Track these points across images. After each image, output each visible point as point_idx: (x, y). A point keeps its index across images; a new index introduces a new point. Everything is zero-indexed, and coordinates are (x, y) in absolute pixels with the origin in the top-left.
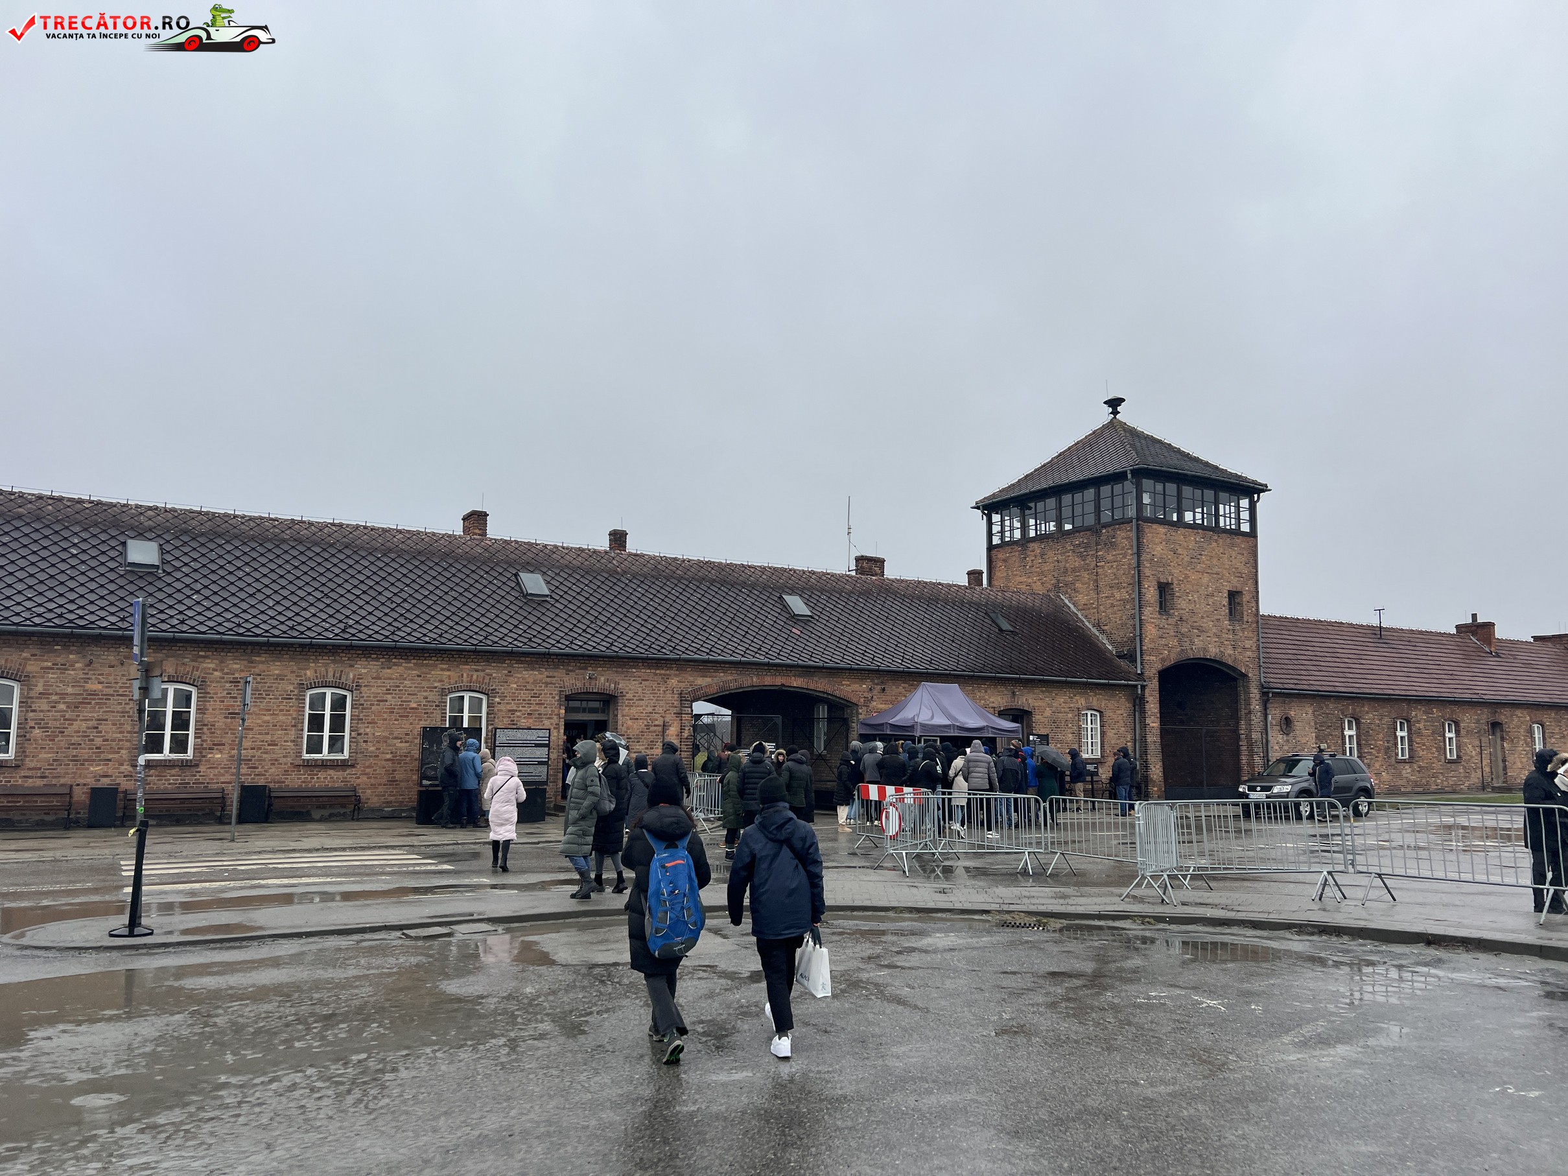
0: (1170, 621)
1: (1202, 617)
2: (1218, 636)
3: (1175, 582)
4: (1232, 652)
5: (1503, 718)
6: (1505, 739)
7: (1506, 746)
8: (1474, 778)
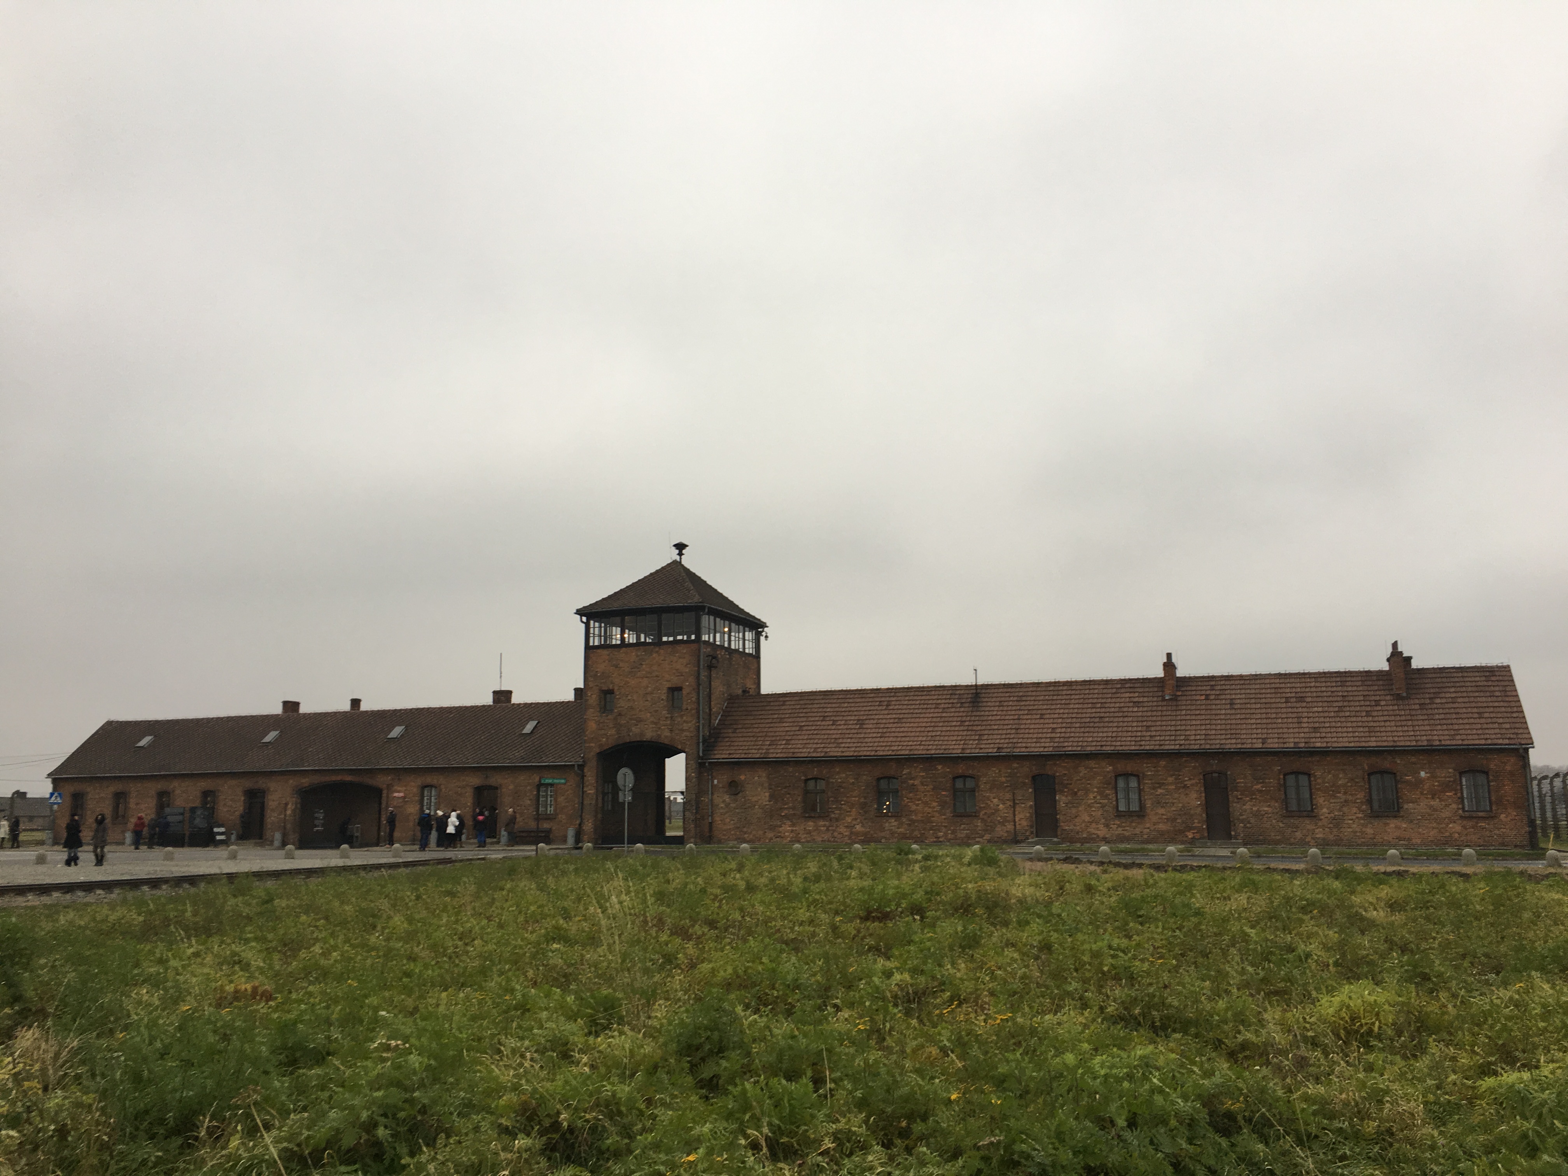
0: (610, 717)
1: (640, 711)
2: (655, 723)
3: (616, 688)
4: (669, 734)
5: (1059, 770)
6: (1062, 792)
7: (1062, 800)
8: (1001, 831)
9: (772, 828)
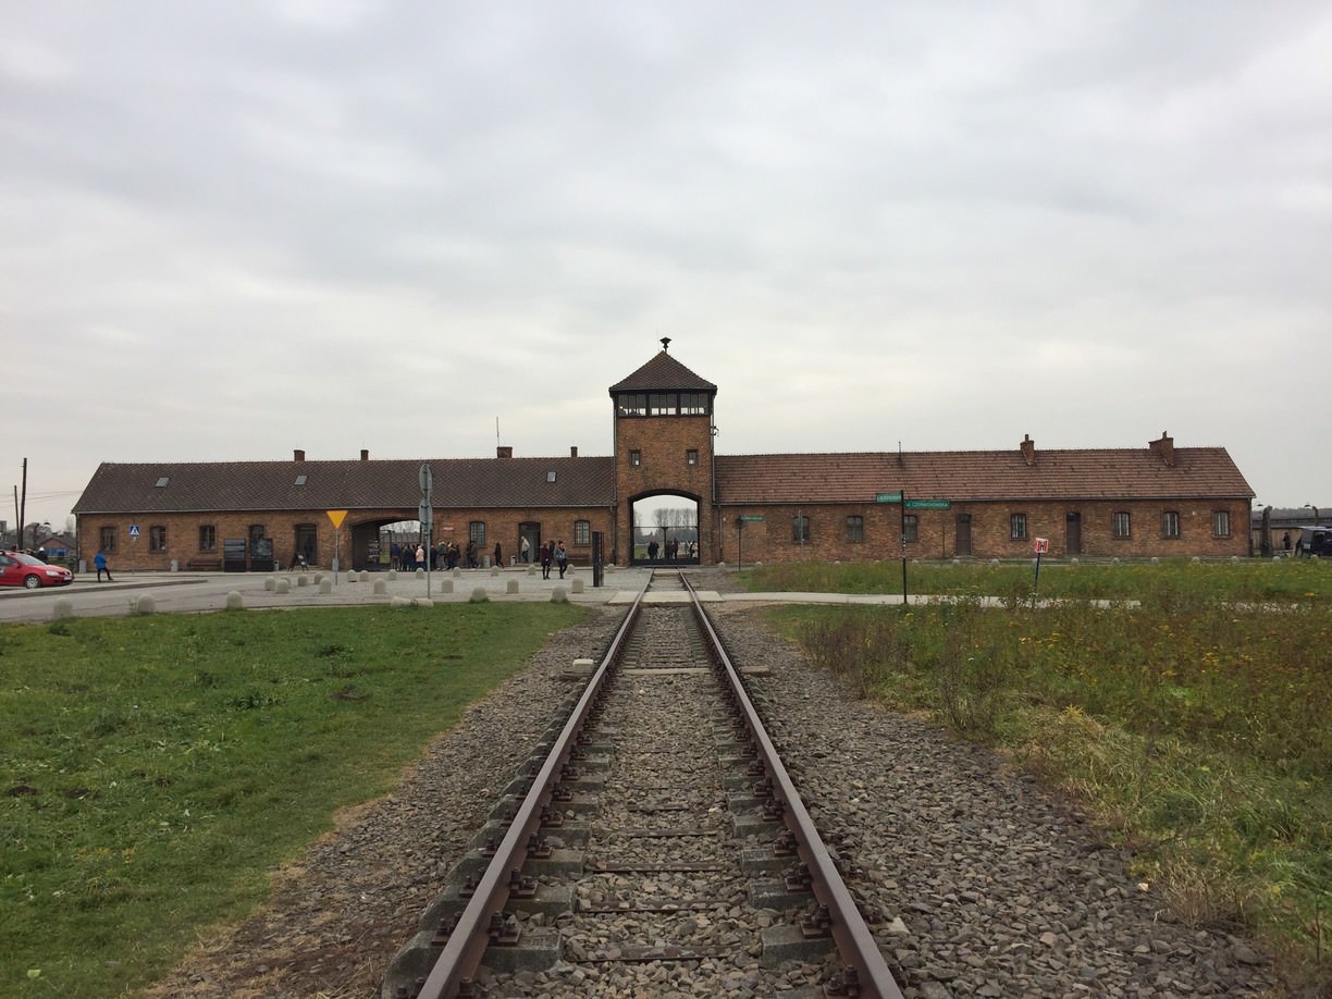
0: (638, 471)
1: (664, 466)
2: (676, 476)
3: (643, 448)
4: (687, 484)
5: (974, 511)
6: (975, 526)
7: (975, 530)
8: (934, 552)
9: (769, 552)
